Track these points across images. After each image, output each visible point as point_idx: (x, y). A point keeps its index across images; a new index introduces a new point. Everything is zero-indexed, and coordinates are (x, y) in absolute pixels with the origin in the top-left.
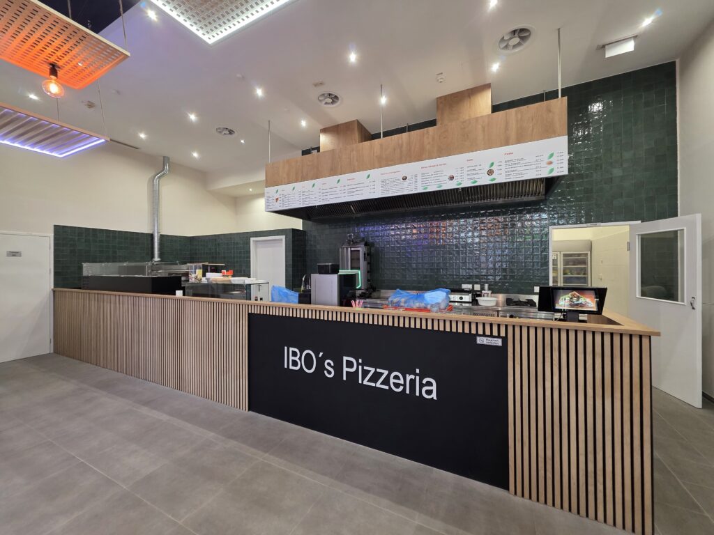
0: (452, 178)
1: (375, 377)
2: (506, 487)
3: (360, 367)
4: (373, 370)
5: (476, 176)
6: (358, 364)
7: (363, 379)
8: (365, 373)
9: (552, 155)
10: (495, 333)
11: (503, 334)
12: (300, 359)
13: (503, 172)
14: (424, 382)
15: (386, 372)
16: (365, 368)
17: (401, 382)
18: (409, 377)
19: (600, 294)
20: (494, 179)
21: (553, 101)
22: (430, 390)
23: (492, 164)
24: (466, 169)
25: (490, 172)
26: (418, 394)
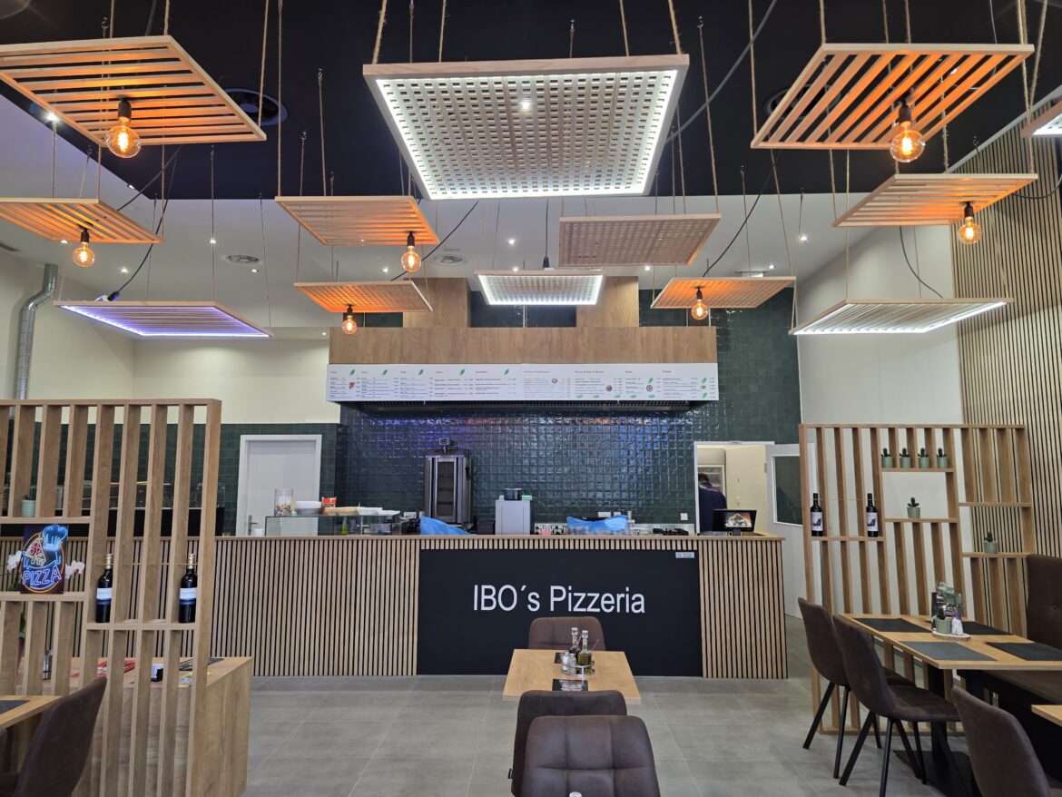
0: (609, 389)
1: (586, 603)
2: (702, 675)
3: (570, 594)
4: (583, 595)
5: (635, 390)
6: (568, 591)
7: (573, 606)
8: (575, 600)
9: (705, 380)
10: (690, 548)
11: (695, 548)
12: (496, 597)
13: (661, 390)
14: (633, 598)
15: (597, 595)
16: (575, 594)
17: (613, 602)
18: (619, 596)
19: (753, 515)
20: (653, 396)
21: (705, 328)
22: (638, 604)
23: (651, 380)
24: (624, 381)
25: (649, 388)
26: (627, 611)
